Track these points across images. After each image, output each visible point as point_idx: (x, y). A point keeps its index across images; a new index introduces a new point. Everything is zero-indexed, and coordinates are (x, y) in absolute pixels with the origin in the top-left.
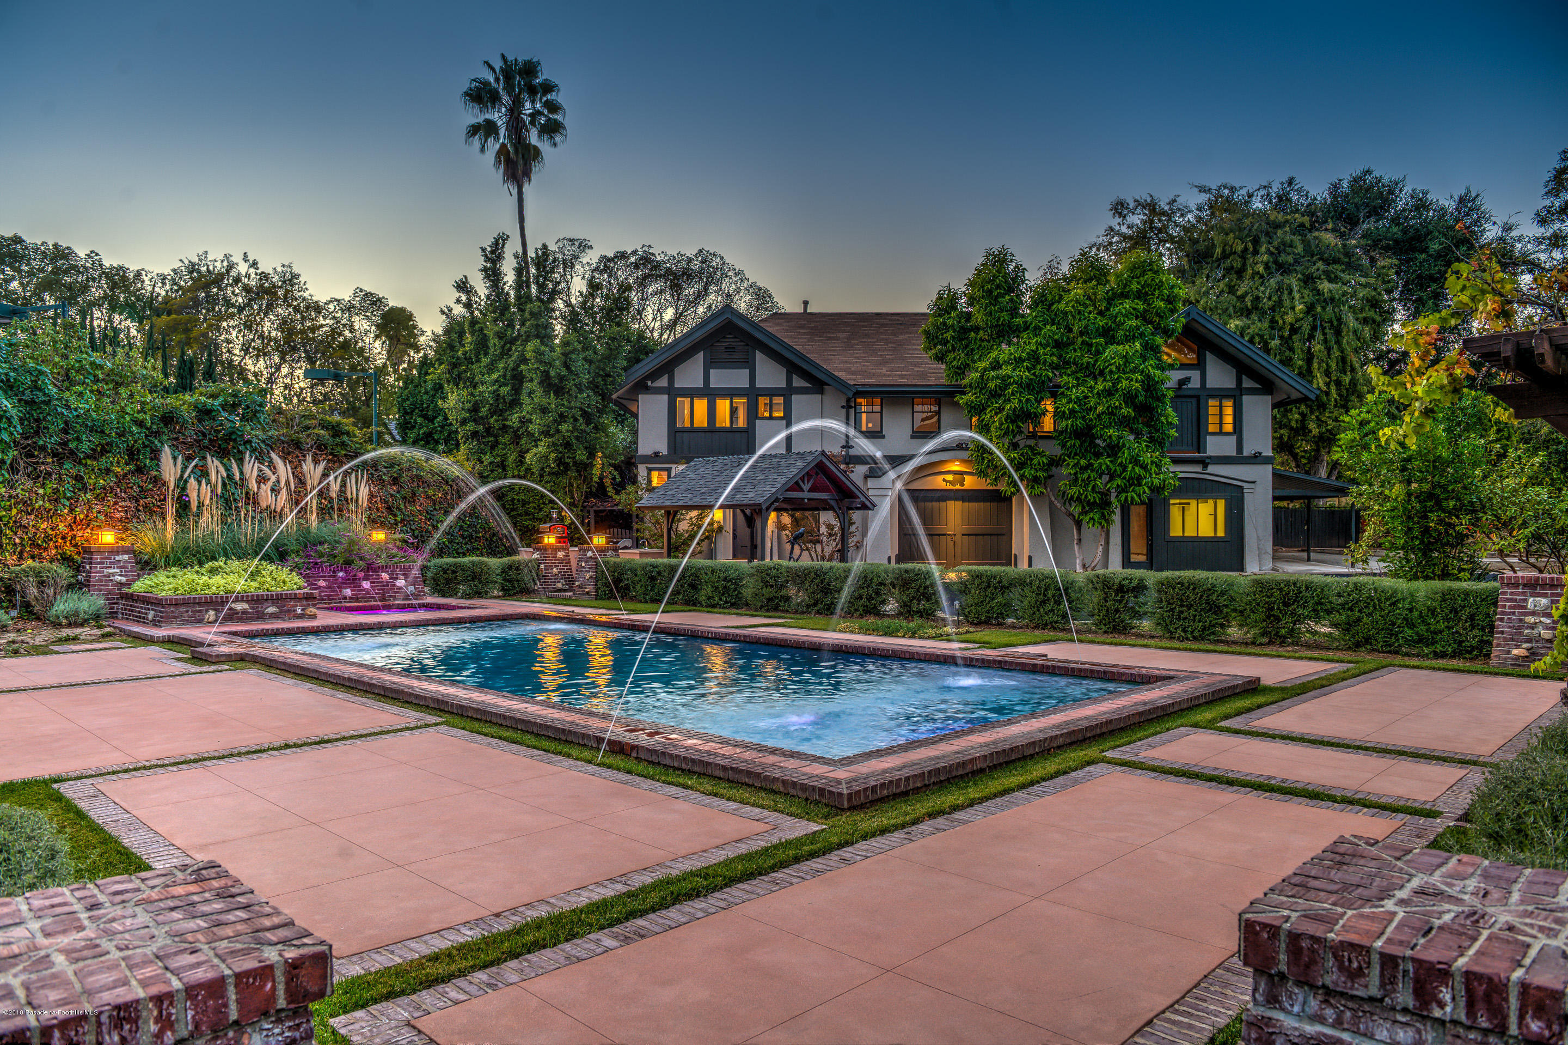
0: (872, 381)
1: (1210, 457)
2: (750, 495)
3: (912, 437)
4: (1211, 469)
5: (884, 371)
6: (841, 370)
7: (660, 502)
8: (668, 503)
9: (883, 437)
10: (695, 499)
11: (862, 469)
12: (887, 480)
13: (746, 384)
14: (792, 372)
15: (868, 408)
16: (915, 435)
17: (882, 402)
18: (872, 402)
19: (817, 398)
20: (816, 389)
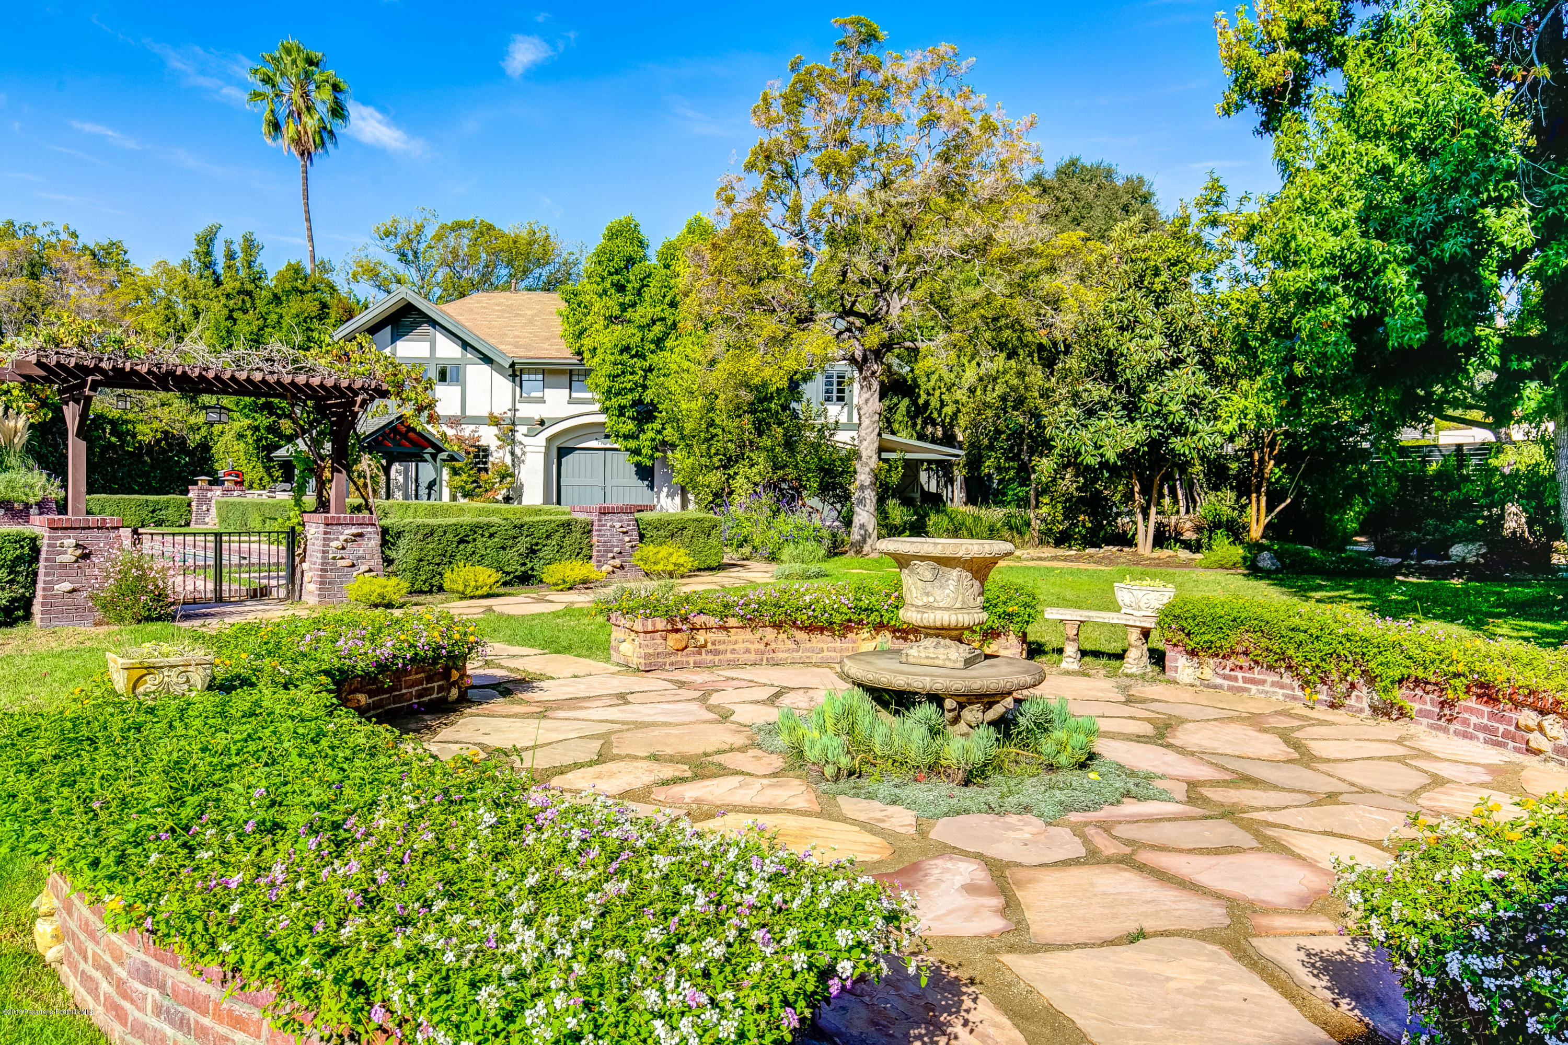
3: (569, 403)
5: (546, 345)
9: (544, 403)
11: (522, 429)
12: (541, 439)
13: (427, 354)
14: (465, 345)
15: (532, 377)
16: (571, 401)
17: (543, 372)
18: (536, 372)
19: (486, 368)
20: (487, 360)
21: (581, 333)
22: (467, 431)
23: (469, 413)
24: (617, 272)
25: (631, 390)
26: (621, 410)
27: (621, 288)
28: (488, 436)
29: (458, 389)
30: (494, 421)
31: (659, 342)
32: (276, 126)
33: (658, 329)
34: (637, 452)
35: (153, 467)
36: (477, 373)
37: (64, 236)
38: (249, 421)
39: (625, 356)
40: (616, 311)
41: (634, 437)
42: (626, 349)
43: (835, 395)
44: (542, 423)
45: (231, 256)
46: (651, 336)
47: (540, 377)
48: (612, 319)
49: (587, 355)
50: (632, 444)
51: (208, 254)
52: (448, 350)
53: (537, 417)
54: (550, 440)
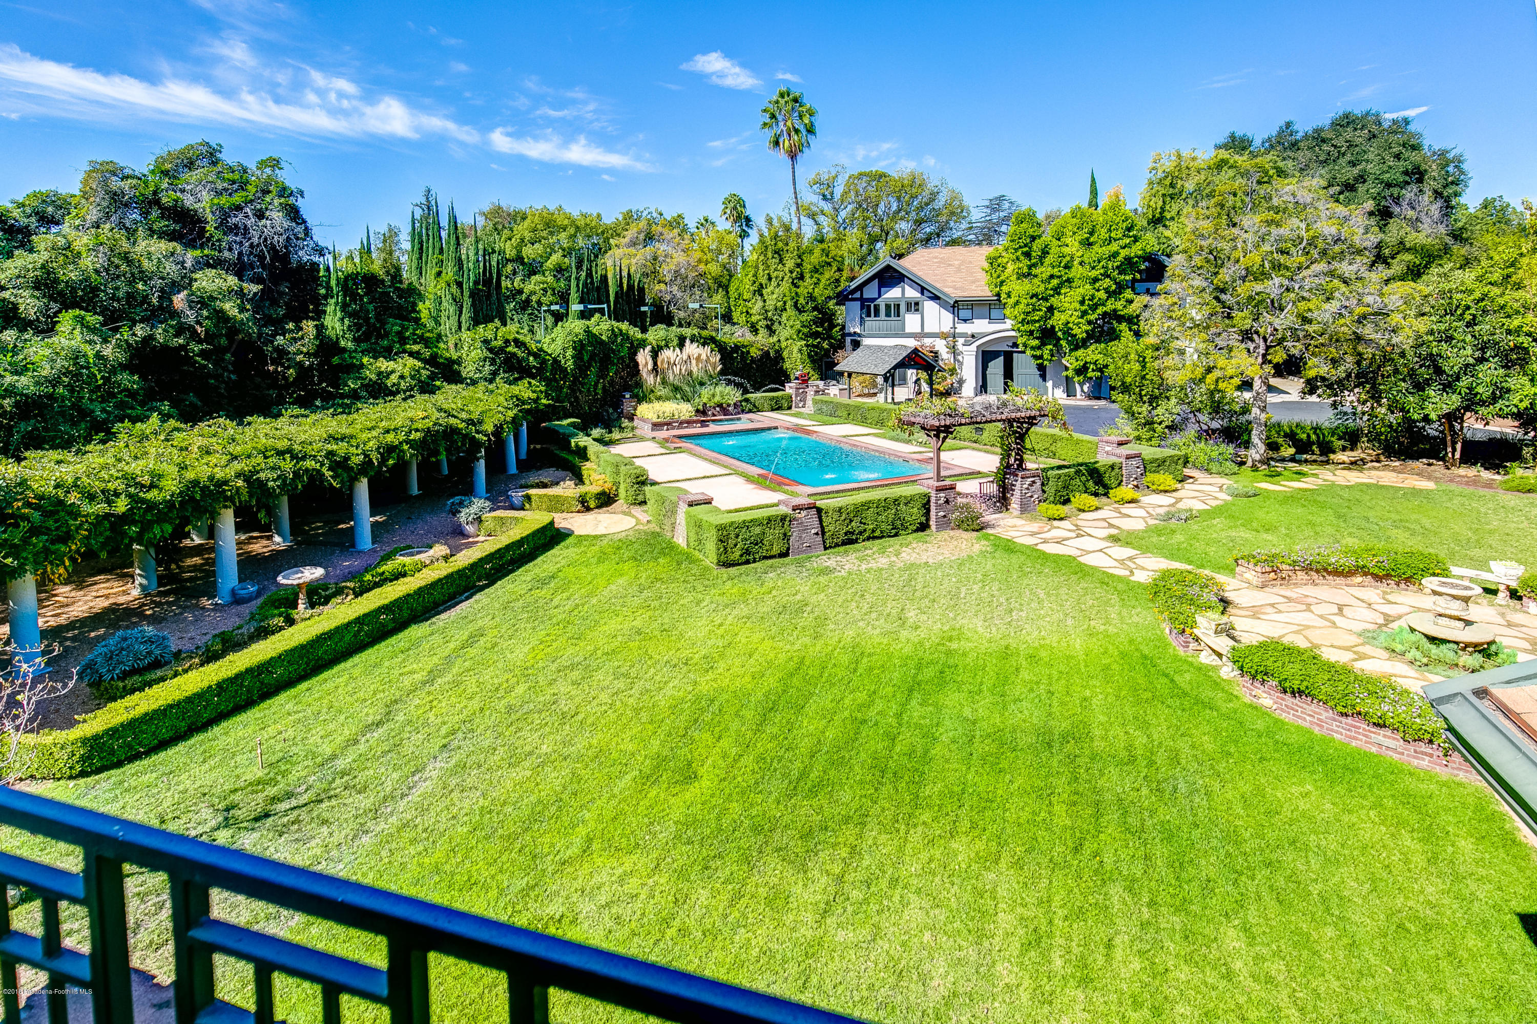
2: (880, 369)
5: (973, 287)
7: (844, 369)
8: (847, 370)
9: (973, 323)
10: (858, 369)
11: (961, 341)
12: (973, 347)
13: (900, 296)
14: (923, 290)
15: (966, 309)
16: (991, 324)
17: (973, 306)
18: (967, 305)
19: (937, 305)
20: (935, 298)
21: (1002, 282)
22: (928, 341)
23: (926, 330)
24: (1026, 246)
25: (1038, 321)
26: (1031, 333)
27: (1028, 255)
28: (941, 346)
29: (918, 317)
30: (943, 336)
31: (1057, 291)
32: (777, 143)
33: (1055, 282)
34: (1041, 357)
35: (757, 370)
36: (930, 307)
37: (655, 215)
39: (1034, 300)
40: (1025, 270)
41: (1039, 348)
42: (1034, 296)
44: (973, 336)
46: (1050, 286)
47: (971, 309)
48: (1021, 276)
49: (1003, 296)
50: (1038, 353)
52: (912, 293)
53: (970, 334)
54: (979, 349)
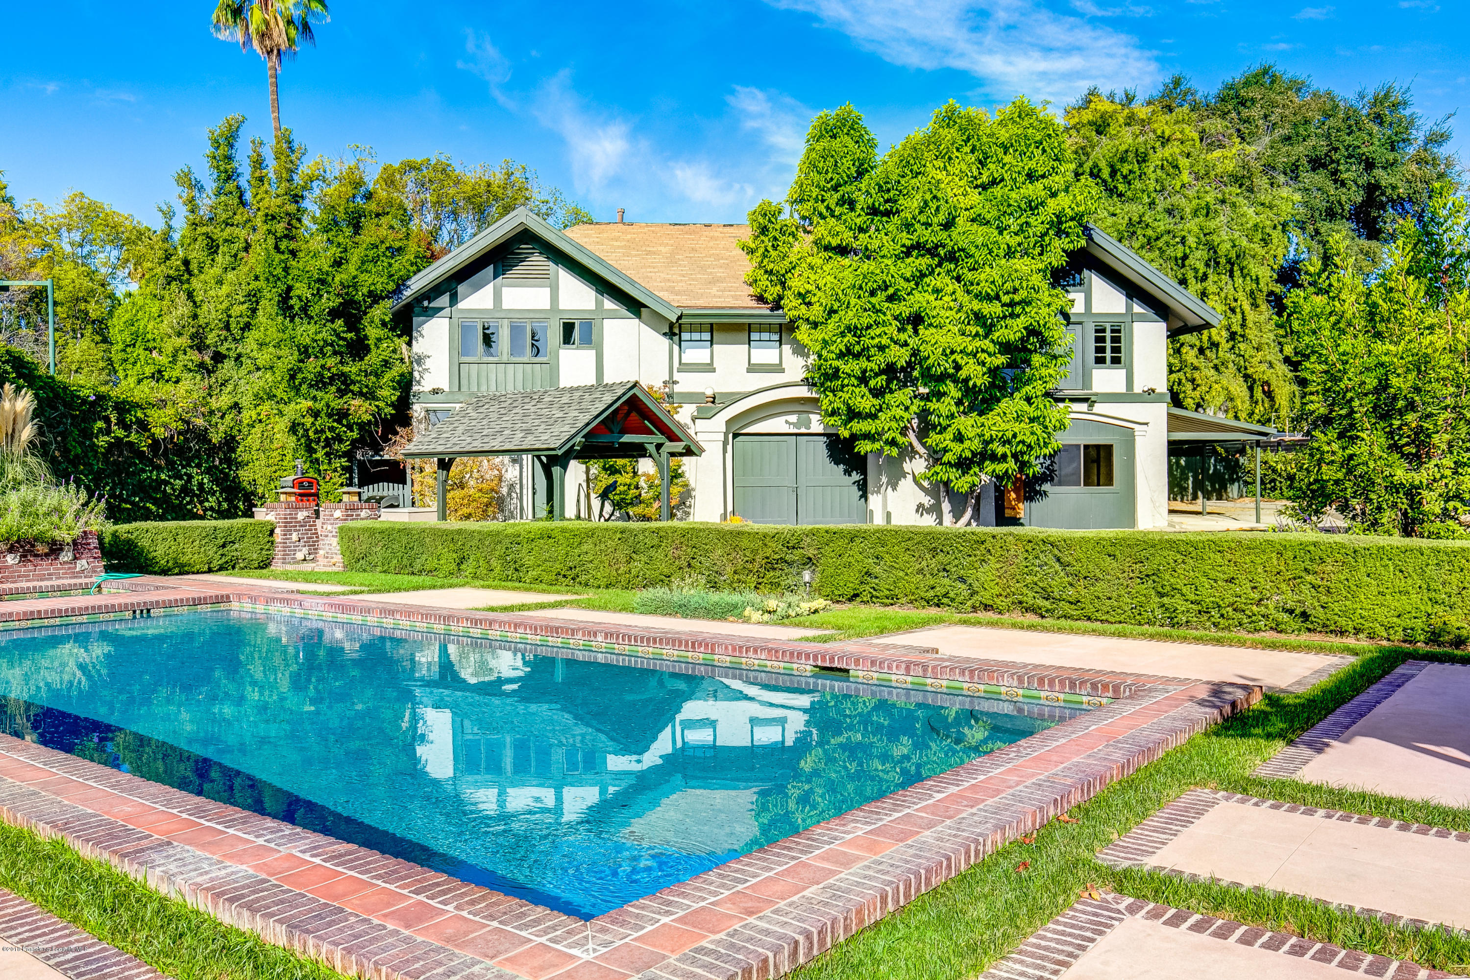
0: (701, 302)
1: (1096, 394)
2: (544, 437)
3: (749, 371)
4: (1098, 408)
5: (714, 291)
6: (662, 290)
7: (431, 448)
8: (440, 449)
9: (714, 370)
10: (475, 444)
11: (689, 408)
13: (547, 306)
14: (602, 286)
15: (696, 336)
16: (753, 368)
17: (712, 328)
18: (700, 328)
19: (633, 323)
29: (592, 353)
36: (621, 330)
38: (310, 403)
41: (874, 416)
43: (1108, 355)
44: (718, 399)
45: (259, 163)
47: (707, 336)
51: (229, 158)
52: (577, 295)
53: (709, 393)
54: (729, 423)
